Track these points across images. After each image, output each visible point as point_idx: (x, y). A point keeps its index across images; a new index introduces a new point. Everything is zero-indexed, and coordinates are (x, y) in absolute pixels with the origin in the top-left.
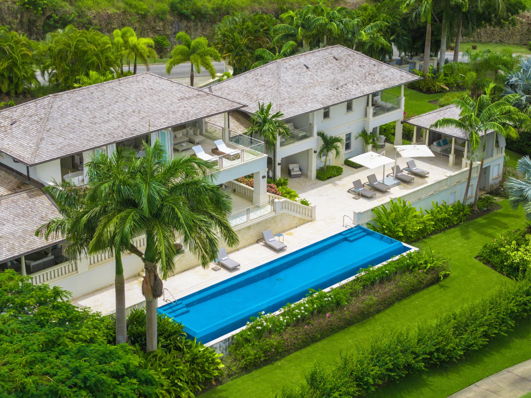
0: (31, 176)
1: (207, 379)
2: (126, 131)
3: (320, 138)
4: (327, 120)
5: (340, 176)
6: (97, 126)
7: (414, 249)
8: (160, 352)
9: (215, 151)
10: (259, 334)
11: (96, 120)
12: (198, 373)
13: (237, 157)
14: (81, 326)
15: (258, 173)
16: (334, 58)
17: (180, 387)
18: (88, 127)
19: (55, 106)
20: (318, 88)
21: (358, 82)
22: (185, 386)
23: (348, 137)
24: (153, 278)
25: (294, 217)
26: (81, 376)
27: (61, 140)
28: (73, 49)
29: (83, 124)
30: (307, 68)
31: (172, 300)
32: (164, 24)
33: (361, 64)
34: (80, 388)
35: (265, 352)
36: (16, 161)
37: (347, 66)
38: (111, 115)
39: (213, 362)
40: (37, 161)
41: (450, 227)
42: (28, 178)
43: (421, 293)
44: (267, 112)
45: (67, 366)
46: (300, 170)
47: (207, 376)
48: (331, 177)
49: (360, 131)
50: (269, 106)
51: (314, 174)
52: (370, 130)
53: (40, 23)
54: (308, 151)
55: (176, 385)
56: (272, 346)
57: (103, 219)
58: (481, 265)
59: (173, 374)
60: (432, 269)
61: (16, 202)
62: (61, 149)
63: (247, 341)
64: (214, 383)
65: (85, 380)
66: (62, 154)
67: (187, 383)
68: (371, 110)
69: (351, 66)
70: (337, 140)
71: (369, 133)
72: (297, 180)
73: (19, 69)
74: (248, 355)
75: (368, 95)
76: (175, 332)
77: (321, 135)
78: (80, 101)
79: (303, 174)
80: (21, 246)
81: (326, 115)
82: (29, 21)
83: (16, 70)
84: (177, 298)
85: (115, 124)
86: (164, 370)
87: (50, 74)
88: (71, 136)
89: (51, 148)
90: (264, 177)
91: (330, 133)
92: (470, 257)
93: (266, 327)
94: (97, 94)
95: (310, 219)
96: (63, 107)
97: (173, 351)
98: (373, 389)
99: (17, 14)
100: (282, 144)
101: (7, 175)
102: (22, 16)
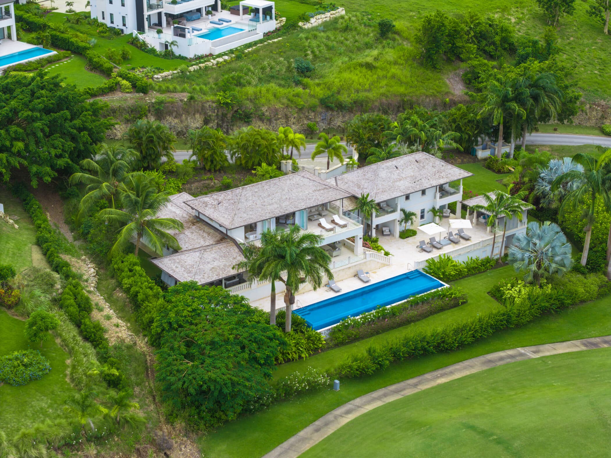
0: (228, 234)
1: (316, 348)
2: (281, 210)
3: (402, 212)
4: (408, 201)
5: (415, 236)
6: (266, 207)
7: (447, 286)
8: (292, 333)
9: (333, 222)
10: (346, 327)
11: (265, 204)
12: (311, 345)
13: (345, 226)
14: (254, 315)
15: (357, 236)
16: (416, 161)
17: (301, 351)
18: (261, 208)
19: (243, 195)
20: (402, 182)
21: (429, 178)
22: (304, 350)
23: (423, 212)
24: (290, 294)
25: (378, 262)
26: (253, 336)
27: (245, 215)
28: (252, 144)
29: (258, 206)
30: (397, 168)
31: (301, 307)
32: (315, 114)
33: (434, 165)
34: (253, 342)
35: (349, 337)
36: (221, 226)
37: (423, 167)
38: (273, 201)
39: (320, 339)
40: (232, 227)
41: (480, 273)
42: (227, 235)
43: (446, 312)
44: (366, 198)
45: (247, 332)
46: (390, 231)
47: (316, 346)
48: (408, 237)
49: (431, 208)
50: (368, 195)
51: (397, 234)
52: (437, 207)
53: (229, 115)
54: (394, 221)
55: (299, 349)
56: (353, 334)
57: (267, 264)
58: (489, 297)
59: (298, 344)
60: (455, 298)
61: (220, 249)
62: (245, 220)
63: (340, 331)
64: (320, 351)
65: (255, 338)
66: (246, 224)
67: (305, 349)
68: (438, 195)
69: (426, 167)
70: (413, 214)
71: (437, 209)
72: (387, 237)
73: (217, 156)
74: (339, 338)
75: (436, 186)
76: (301, 323)
77: (403, 210)
78: (256, 192)
79: (391, 234)
80: (223, 273)
81: (407, 197)
82: (222, 114)
83: (215, 156)
84: (304, 306)
85: (276, 206)
86: (293, 341)
87: (236, 157)
88: (251, 213)
89: (240, 220)
90: (361, 238)
91: (408, 210)
92: (485, 292)
93: (351, 324)
94: (266, 187)
95: (388, 263)
96: (247, 195)
97: (299, 333)
98: (403, 359)
99: (214, 110)
100: (377, 216)
101: (215, 233)
102: (218, 111)
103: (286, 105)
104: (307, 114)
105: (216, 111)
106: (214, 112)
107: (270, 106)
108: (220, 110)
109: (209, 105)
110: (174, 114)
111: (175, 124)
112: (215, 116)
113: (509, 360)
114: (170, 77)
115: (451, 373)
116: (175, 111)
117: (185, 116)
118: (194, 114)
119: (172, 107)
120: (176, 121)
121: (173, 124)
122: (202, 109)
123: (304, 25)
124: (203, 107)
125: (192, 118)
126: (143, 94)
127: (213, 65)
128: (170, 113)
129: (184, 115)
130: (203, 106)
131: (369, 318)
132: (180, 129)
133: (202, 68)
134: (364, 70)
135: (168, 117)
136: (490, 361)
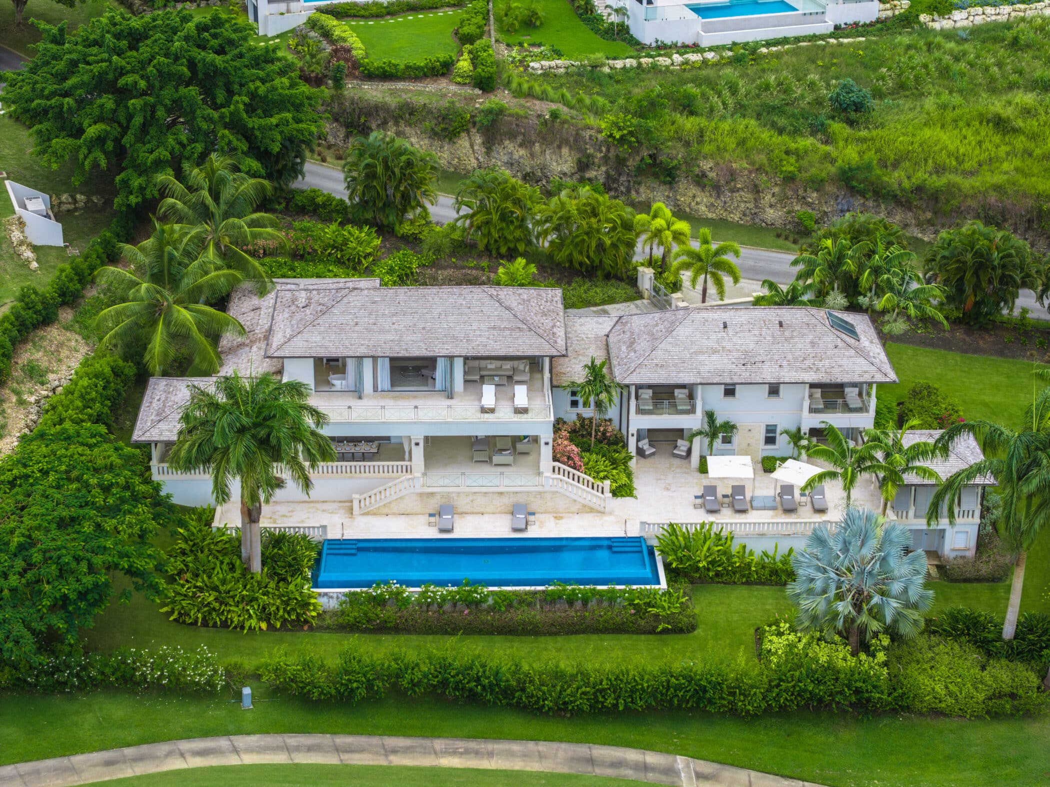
1: (294, 620)
3: (707, 418)
4: (730, 399)
7: (662, 586)
13: (523, 411)
20: (716, 356)
21: (785, 363)
23: (771, 429)
25: (575, 501)
27: (318, 339)
30: (725, 327)
32: (820, 196)
33: (816, 340)
37: (788, 339)
44: (600, 370)
49: (790, 427)
50: (603, 364)
52: (805, 429)
53: (632, 163)
58: (750, 638)
64: (306, 629)
68: (807, 404)
71: (802, 433)
74: (347, 615)
77: (708, 415)
78: (375, 302)
79: (688, 457)
81: (730, 392)
82: (617, 157)
83: (491, 228)
85: (391, 337)
88: (332, 337)
89: (301, 345)
90: (546, 444)
92: (753, 624)
95: (602, 510)
96: (352, 304)
99: (600, 146)
102: (608, 150)
103: (757, 166)
104: (801, 192)
105: (604, 149)
106: (601, 151)
107: (721, 162)
108: (612, 150)
109: (591, 136)
110: (519, 139)
111: (520, 157)
112: (601, 158)
113: (629, 772)
114: (562, 70)
115: (490, 754)
116: (521, 133)
117: (540, 147)
118: (560, 147)
119: (517, 125)
120: (522, 152)
121: (516, 156)
122: (575, 140)
123: (933, 20)
124: (578, 137)
125: (554, 152)
126: (480, 92)
127: (672, 64)
128: (512, 136)
129: (537, 144)
130: (577, 134)
131: (430, 597)
132: (528, 170)
133: (645, 66)
134: (986, 131)
135: (507, 142)
136: (591, 761)
